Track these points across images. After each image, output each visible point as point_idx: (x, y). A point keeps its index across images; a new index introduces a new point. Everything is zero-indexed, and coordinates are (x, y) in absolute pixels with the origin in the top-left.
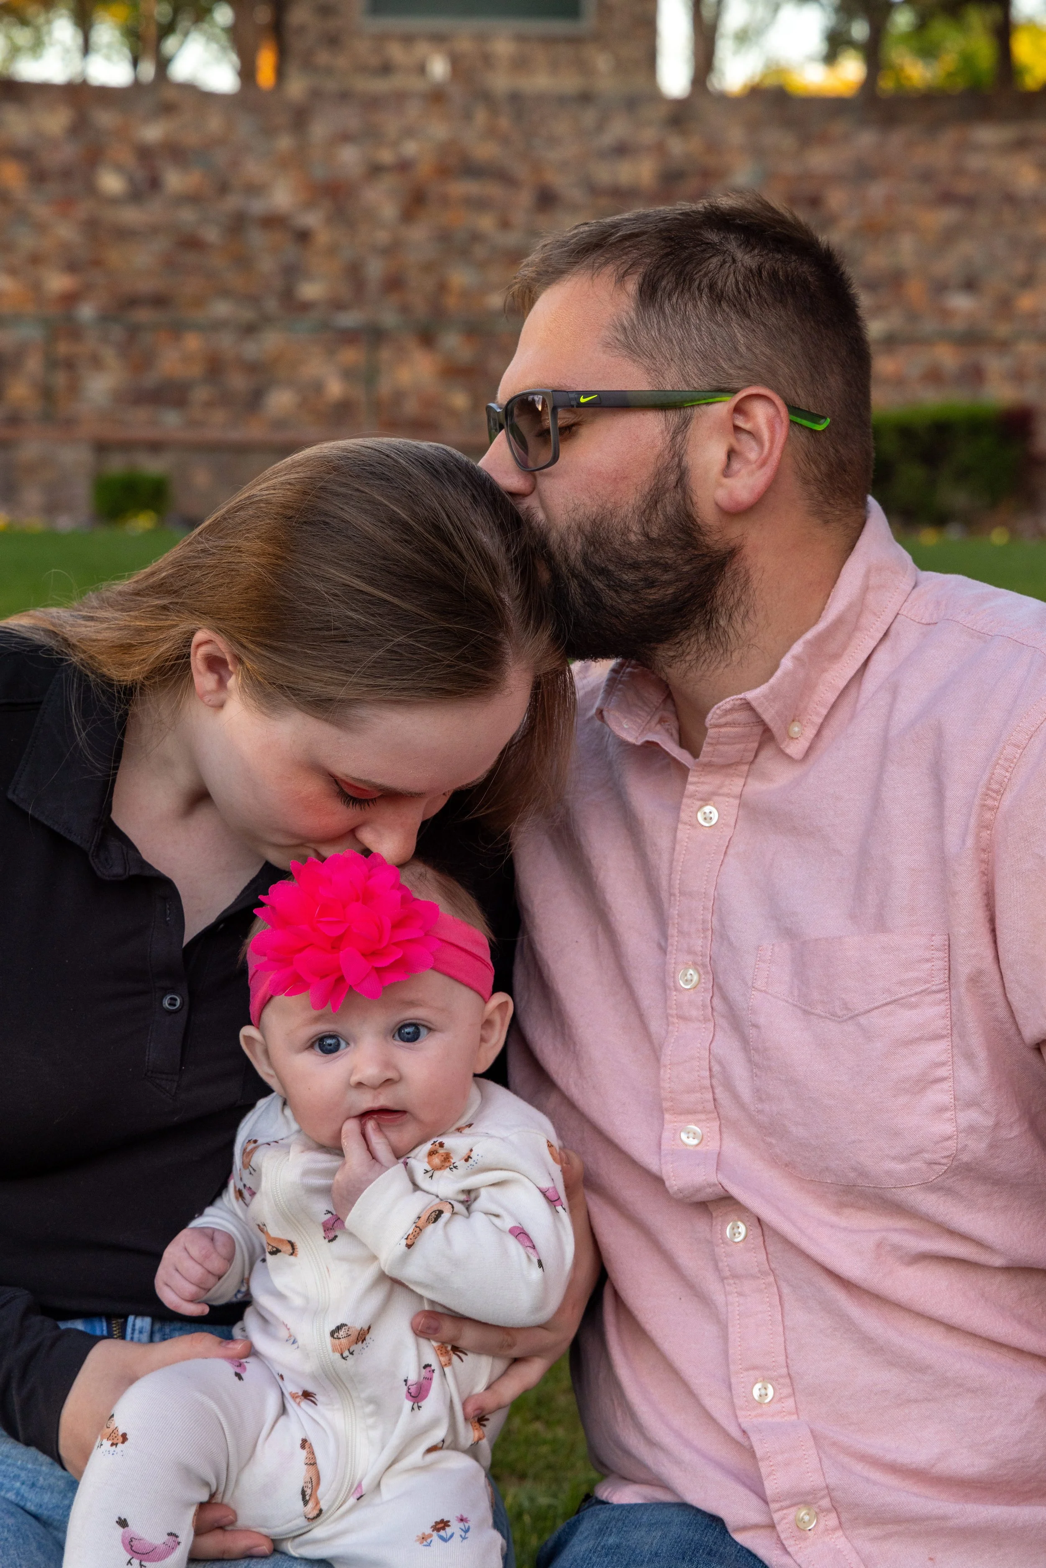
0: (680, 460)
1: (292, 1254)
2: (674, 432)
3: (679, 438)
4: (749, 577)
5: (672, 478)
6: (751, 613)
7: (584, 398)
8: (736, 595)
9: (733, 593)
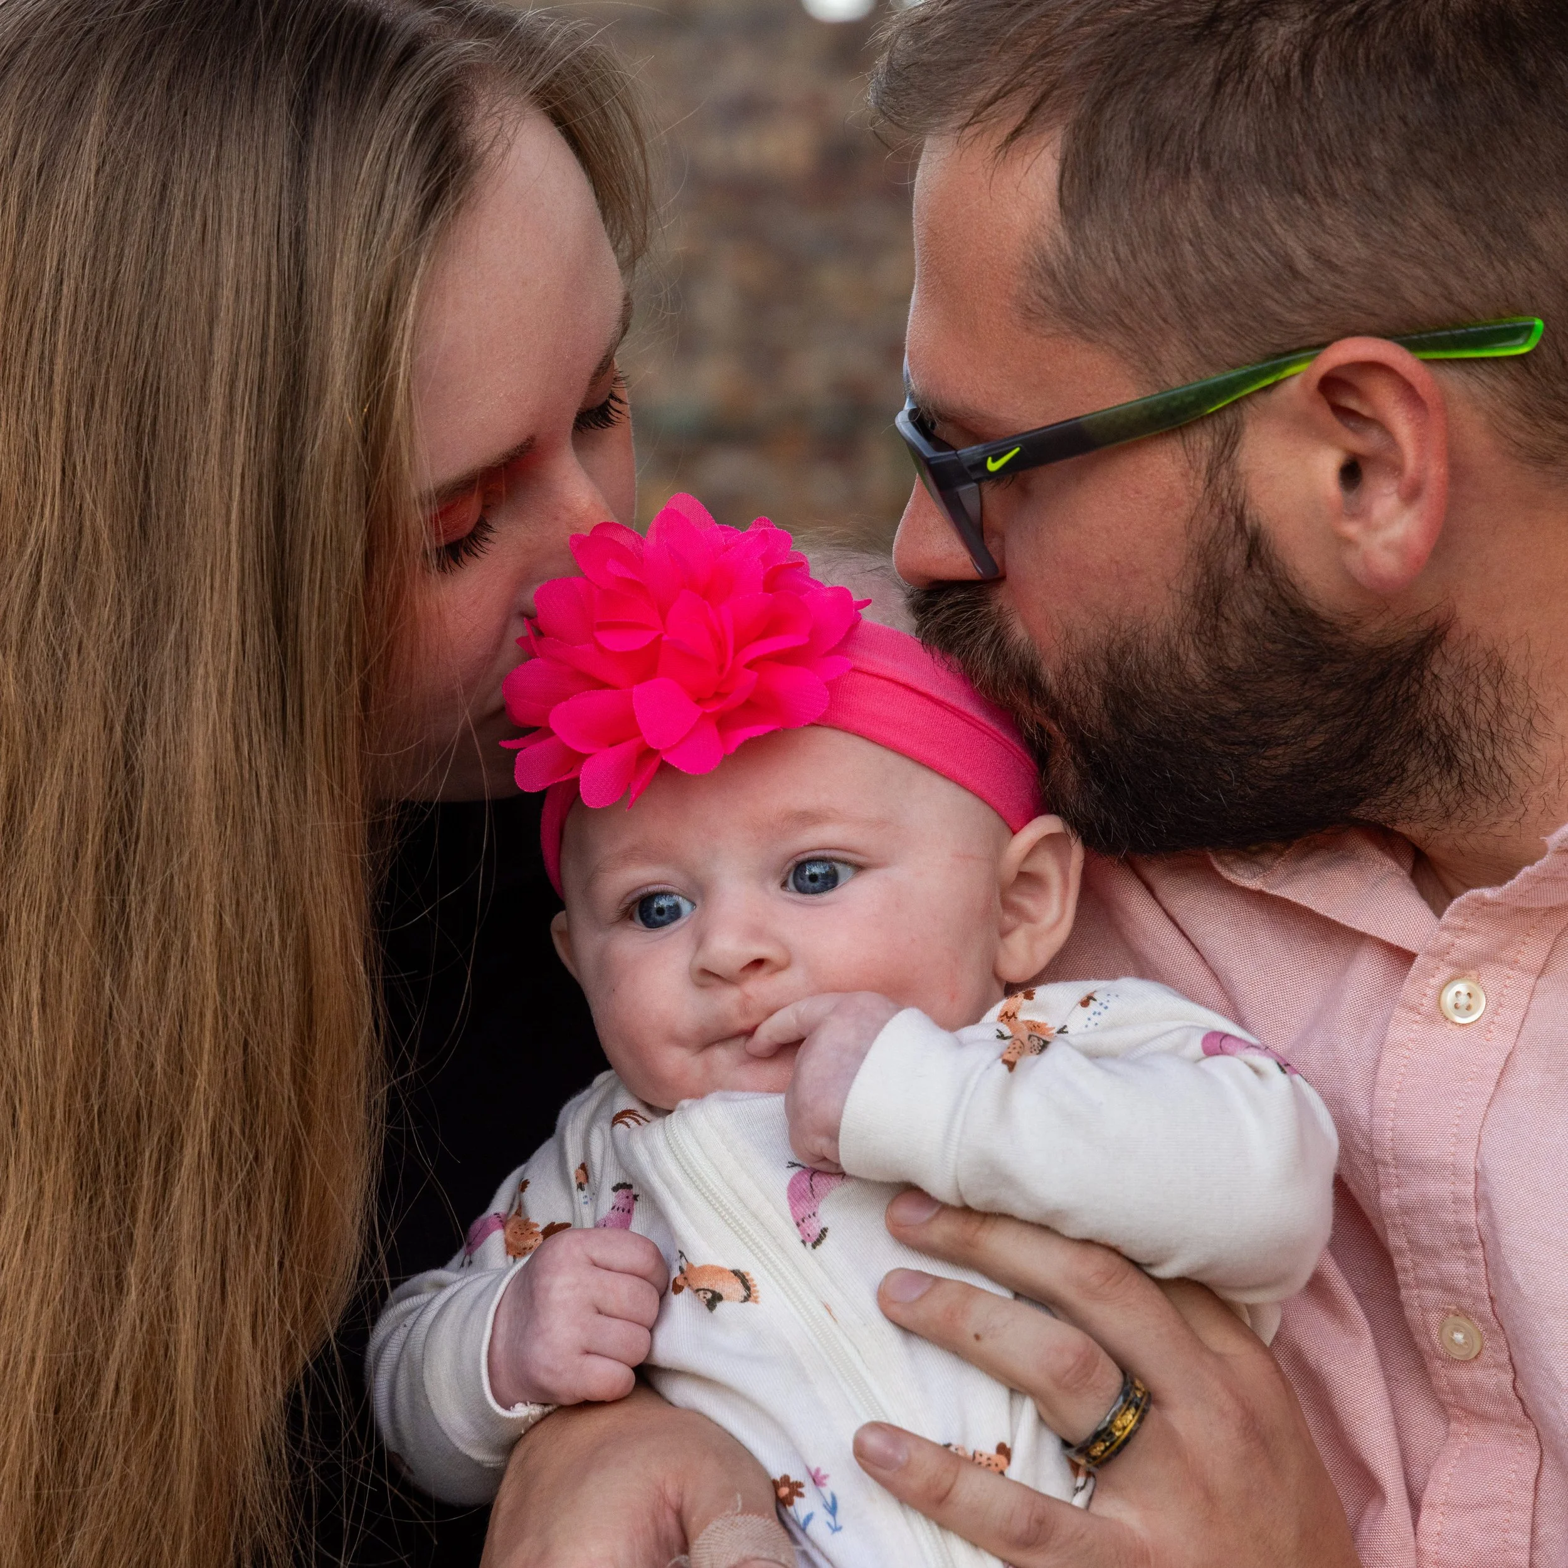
0: (1240, 520)
1: (746, 1299)
2: (1210, 469)
3: (1224, 476)
4: (1500, 663)
5: (1235, 556)
6: (1538, 722)
7: (994, 460)
8: (1490, 702)
9: (1478, 700)
